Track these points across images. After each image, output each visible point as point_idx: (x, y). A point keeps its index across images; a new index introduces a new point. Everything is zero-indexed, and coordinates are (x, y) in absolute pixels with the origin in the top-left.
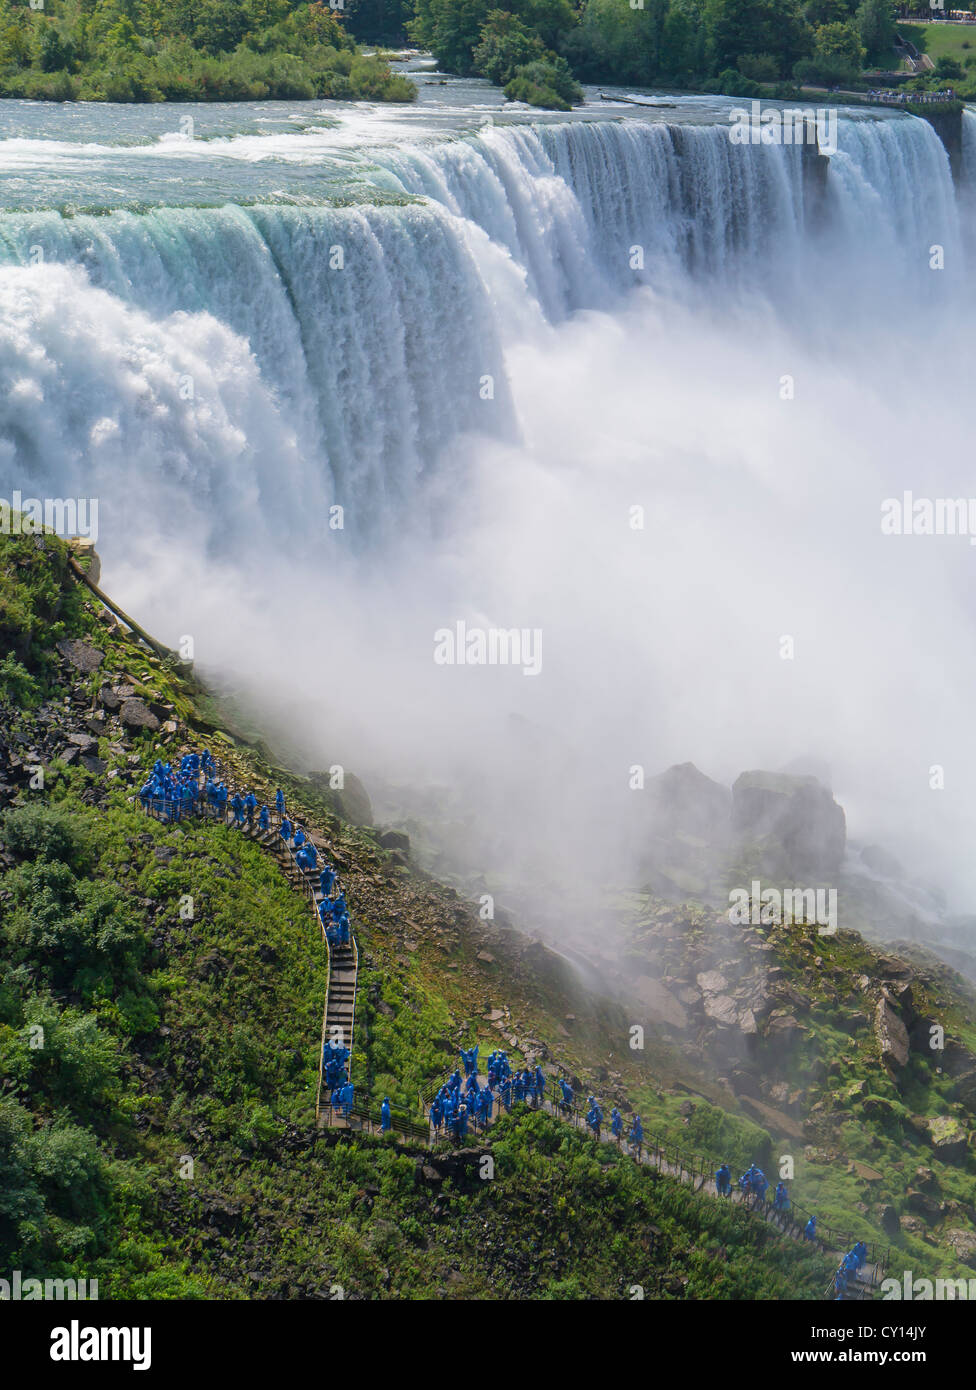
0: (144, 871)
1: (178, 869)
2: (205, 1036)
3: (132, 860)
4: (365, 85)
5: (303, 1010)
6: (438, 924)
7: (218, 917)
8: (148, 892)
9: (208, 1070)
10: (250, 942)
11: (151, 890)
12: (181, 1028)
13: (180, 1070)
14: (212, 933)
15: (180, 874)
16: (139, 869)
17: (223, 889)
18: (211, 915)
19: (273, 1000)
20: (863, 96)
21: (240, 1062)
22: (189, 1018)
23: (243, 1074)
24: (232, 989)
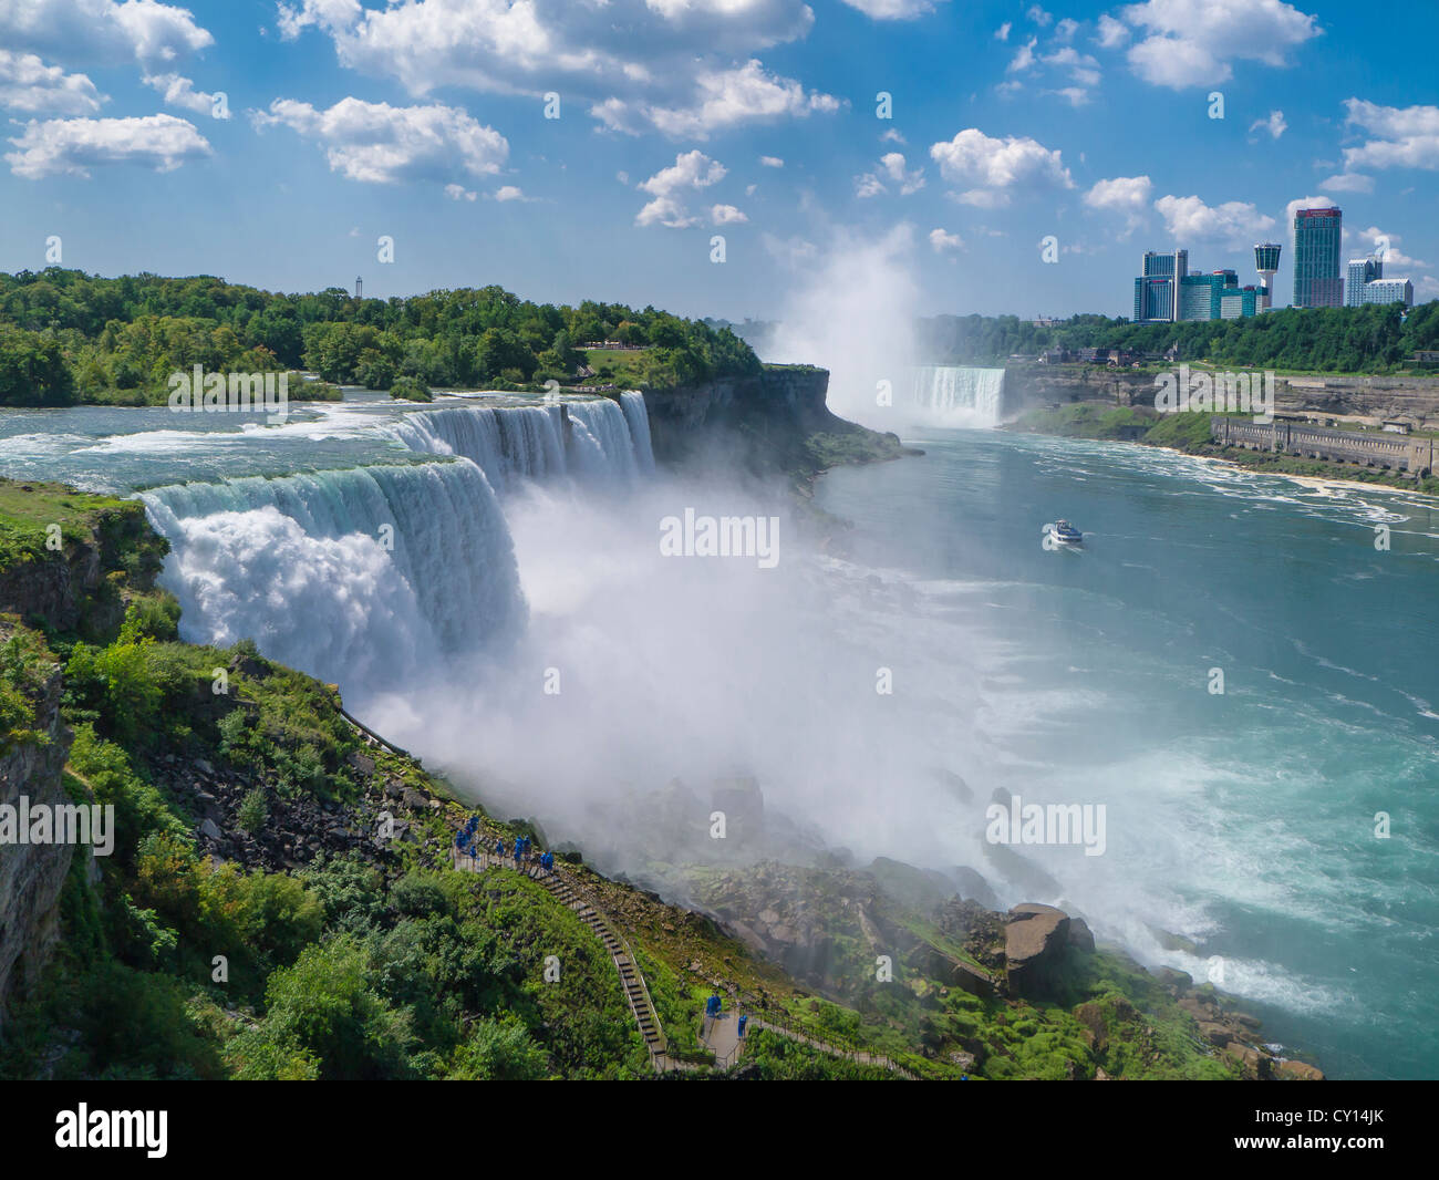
0: (488, 910)
1: (508, 904)
2: (570, 1022)
3: (477, 904)
4: (314, 392)
5: (612, 989)
6: (637, 910)
7: (545, 934)
8: (497, 925)
9: (580, 1048)
10: (568, 948)
11: (499, 923)
12: (554, 1020)
13: (564, 1051)
14: (545, 947)
15: (511, 908)
16: (484, 908)
17: (539, 913)
18: (540, 934)
19: (595, 987)
20: (575, 389)
21: (596, 1037)
22: (558, 1013)
23: (601, 1045)
24: (571, 984)
